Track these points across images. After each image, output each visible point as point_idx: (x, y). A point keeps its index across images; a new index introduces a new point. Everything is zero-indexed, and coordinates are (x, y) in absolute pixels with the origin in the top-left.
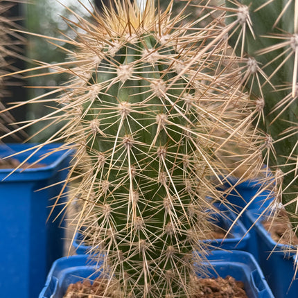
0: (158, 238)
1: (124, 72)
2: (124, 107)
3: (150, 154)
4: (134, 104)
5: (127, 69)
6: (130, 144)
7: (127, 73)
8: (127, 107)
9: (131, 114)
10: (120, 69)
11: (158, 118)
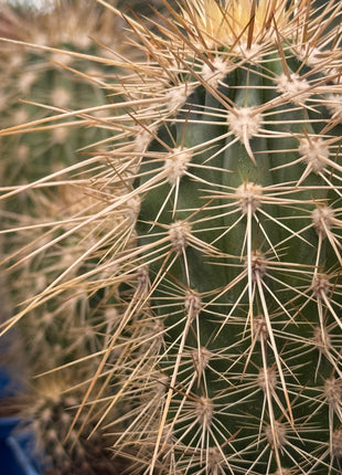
0: (319, 461)
1: (245, 121)
2: (248, 193)
3: (302, 290)
4: (267, 188)
5: (252, 116)
6: (259, 270)
7: (251, 123)
8: (256, 192)
9: (264, 207)
10: (237, 115)
11: (316, 214)
